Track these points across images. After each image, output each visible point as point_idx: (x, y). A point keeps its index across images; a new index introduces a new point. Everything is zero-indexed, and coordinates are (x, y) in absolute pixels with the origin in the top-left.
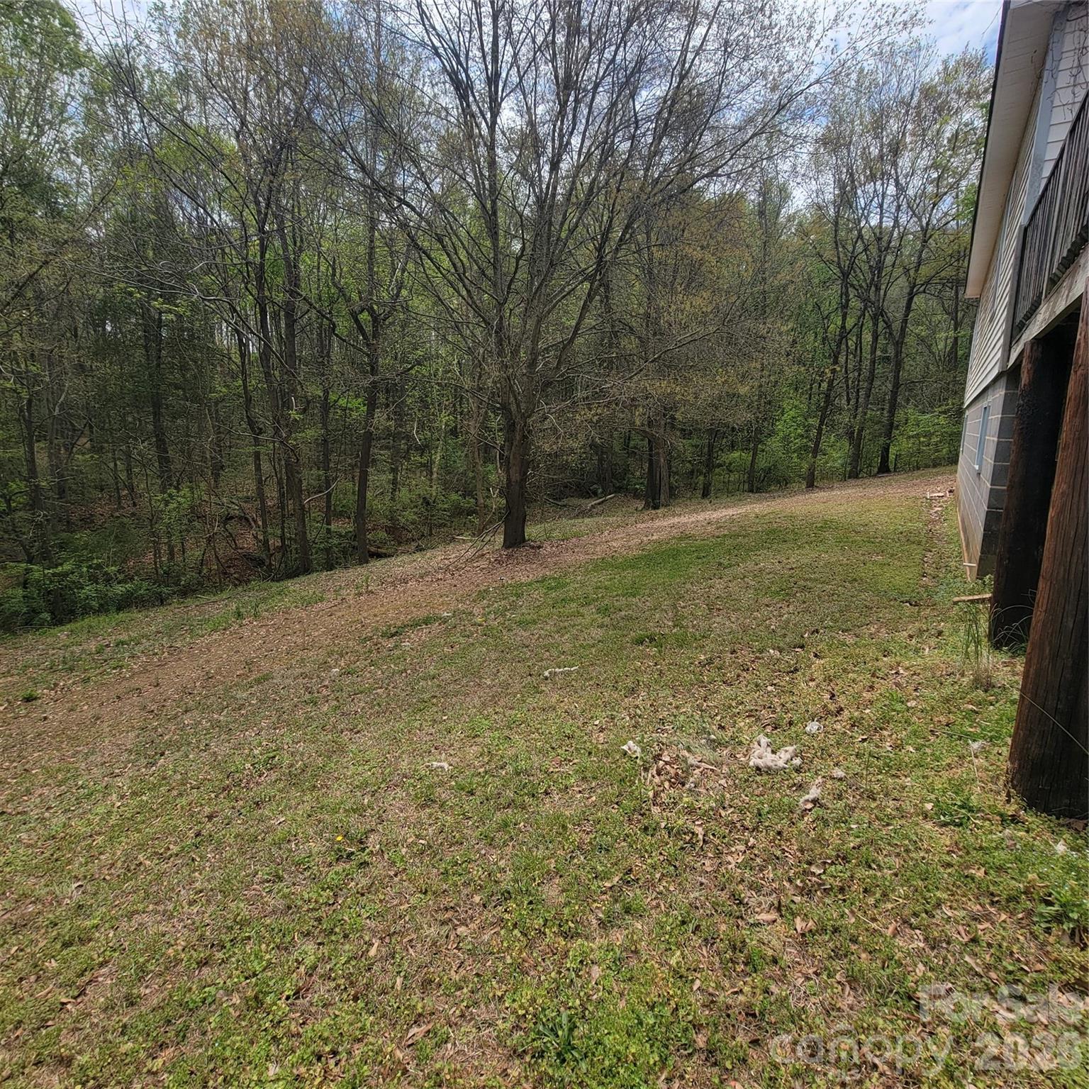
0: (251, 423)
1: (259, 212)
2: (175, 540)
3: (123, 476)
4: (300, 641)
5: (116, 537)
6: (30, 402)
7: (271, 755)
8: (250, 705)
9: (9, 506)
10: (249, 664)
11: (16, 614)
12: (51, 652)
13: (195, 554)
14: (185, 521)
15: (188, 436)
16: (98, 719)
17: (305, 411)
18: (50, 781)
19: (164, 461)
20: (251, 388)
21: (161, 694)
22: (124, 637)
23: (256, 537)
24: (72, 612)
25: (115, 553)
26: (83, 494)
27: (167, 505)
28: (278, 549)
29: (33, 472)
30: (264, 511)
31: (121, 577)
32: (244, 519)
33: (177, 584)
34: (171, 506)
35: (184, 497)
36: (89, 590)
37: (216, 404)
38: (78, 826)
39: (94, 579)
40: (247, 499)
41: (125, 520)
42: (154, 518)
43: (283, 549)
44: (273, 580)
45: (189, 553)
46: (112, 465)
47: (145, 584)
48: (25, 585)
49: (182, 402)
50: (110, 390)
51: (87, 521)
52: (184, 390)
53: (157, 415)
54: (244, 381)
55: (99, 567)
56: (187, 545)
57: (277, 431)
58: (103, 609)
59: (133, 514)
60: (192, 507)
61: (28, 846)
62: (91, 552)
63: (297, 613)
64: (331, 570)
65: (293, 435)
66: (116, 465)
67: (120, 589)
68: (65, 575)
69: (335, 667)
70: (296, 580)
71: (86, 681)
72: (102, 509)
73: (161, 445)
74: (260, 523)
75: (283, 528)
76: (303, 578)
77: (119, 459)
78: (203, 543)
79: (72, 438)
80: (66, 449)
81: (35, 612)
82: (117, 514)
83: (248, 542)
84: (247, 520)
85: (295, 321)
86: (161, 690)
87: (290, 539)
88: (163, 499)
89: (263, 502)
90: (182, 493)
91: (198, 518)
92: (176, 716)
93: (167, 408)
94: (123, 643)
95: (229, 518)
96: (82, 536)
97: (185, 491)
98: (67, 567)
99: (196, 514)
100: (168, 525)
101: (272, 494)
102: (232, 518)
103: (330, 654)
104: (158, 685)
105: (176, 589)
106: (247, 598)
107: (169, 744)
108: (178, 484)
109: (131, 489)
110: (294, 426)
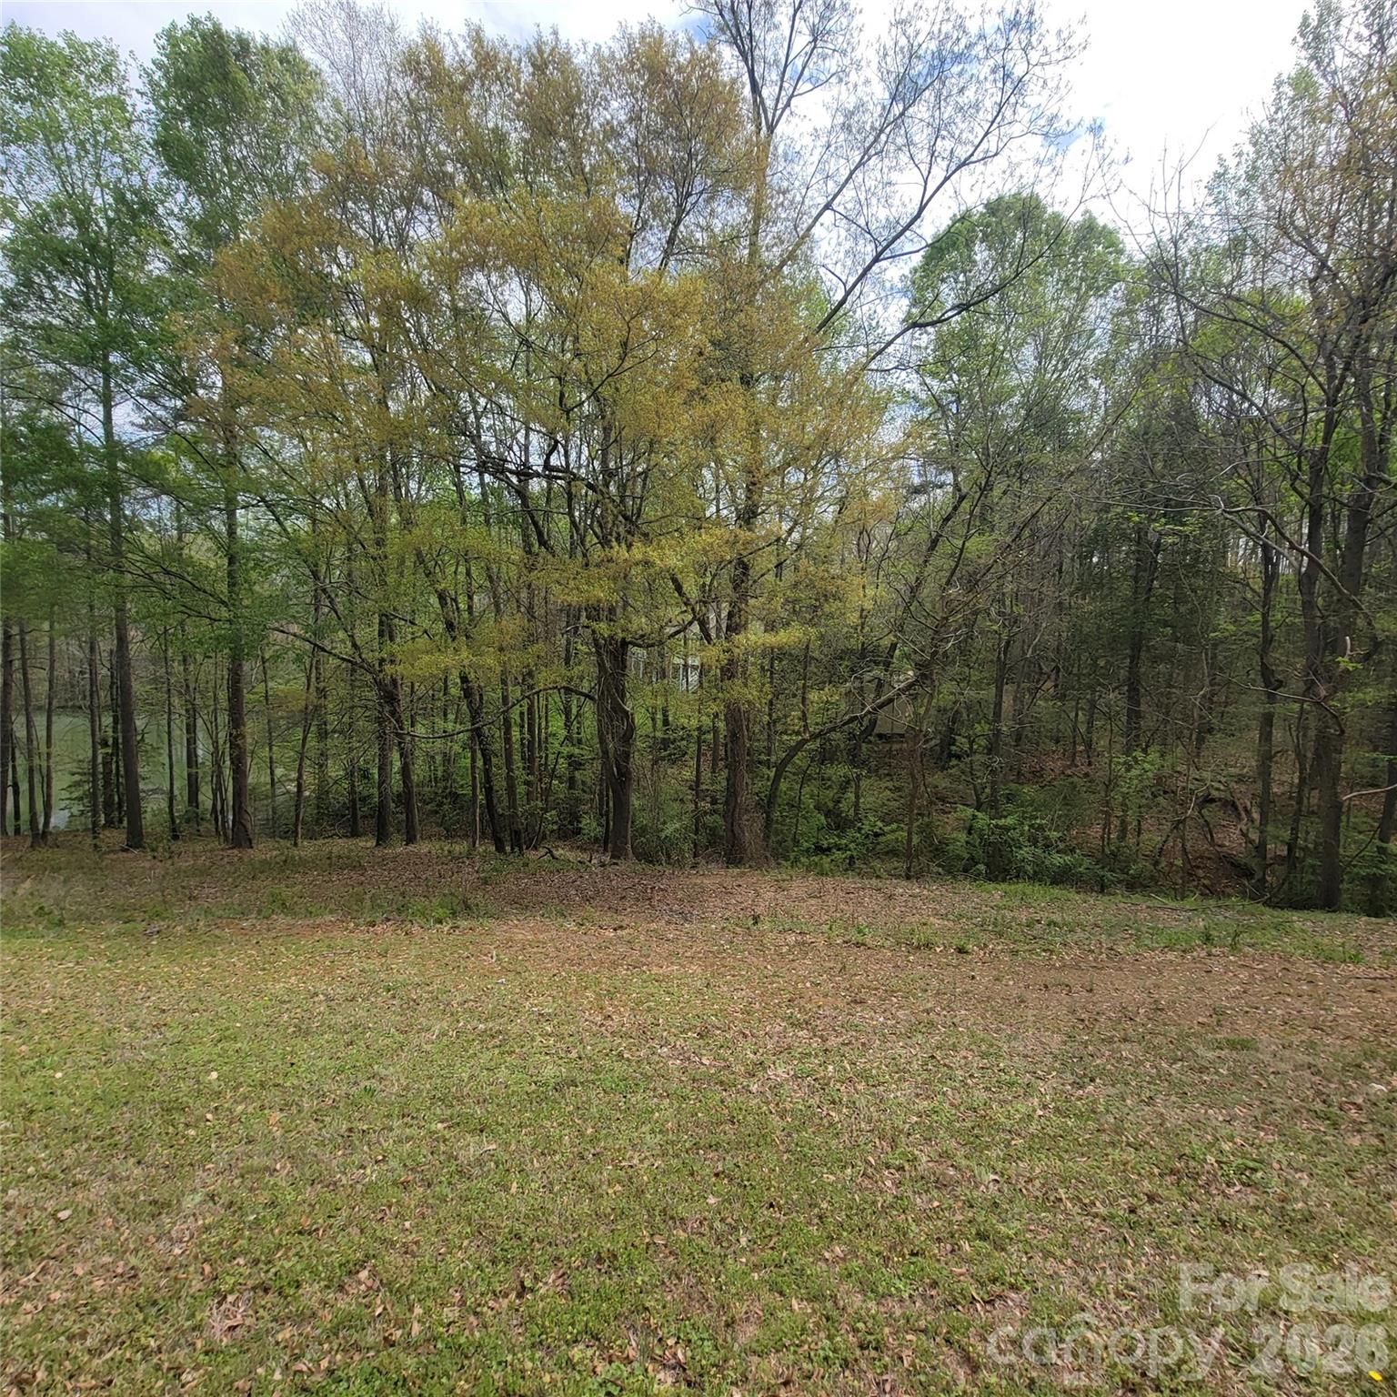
0: (1266, 672)
1: (1331, 378)
2: (1131, 818)
3: (1083, 728)
4: (1307, 1011)
5: (1065, 798)
6: (1008, 643)
7: (1251, 1164)
8: (1217, 1073)
9: (971, 748)
10: (1218, 1012)
11: (959, 858)
12: (984, 908)
13: (1153, 837)
14: (1148, 794)
15: (1170, 686)
16: (1022, 1001)
17: (1367, 657)
18: (973, 1047)
19: (1135, 715)
20: (1273, 624)
21: (1094, 1004)
22: (1057, 917)
23: (1244, 834)
24: (1007, 871)
25: (1060, 817)
26: (1038, 744)
27: (1128, 770)
28: (1279, 859)
29: (997, 714)
30: (1265, 801)
31: (1061, 846)
32: (1231, 805)
33: (1124, 871)
34: (1134, 772)
35: (1151, 762)
36: (1026, 852)
37: (1215, 646)
38: (998, 1112)
39: (1034, 841)
40: (1240, 779)
41: (1075, 779)
42: (1110, 784)
43: (1290, 860)
44: (1265, 904)
45: (1145, 836)
46: (1072, 715)
47: (1087, 861)
48: (970, 831)
49: (1169, 643)
50: (1086, 630)
51: (1037, 774)
52: (1172, 627)
53: (1134, 659)
54: (1265, 616)
55: (1041, 828)
56: (1144, 825)
57: (1310, 686)
58: (1036, 877)
59: (1087, 775)
60: (1159, 779)
61: (952, 1105)
62: (1036, 810)
63: (1304, 966)
64: (1377, 916)
65: (1339, 694)
66: (1077, 715)
67: (1058, 859)
68: (1007, 829)
69: (1378, 1081)
70: (1305, 914)
71: (1015, 953)
72: (1054, 765)
73: (1134, 695)
74: (1256, 816)
75: (1295, 830)
76: (1320, 916)
77: (1082, 709)
78: (1167, 827)
79: (1038, 682)
80: (1031, 694)
81: (973, 861)
82: (1069, 772)
83: (1232, 839)
84: (1234, 805)
85: (1370, 521)
86: (1094, 999)
87: (1305, 849)
88: (1125, 763)
89: (1267, 786)
90: (1149, 758)
91: (1165, 792)
92: (1110, 1041)
93: (1148, 650)
94: (1055, 924)
95: (1209, 800)
96: (1028, 790)
97: (1153, 755)
98: (1010, 821)
99: (1161, 787)
100: (1125, 796)
101: (1285, 777)
102: (1213, 801)
103: (1371, 1055)
104: (1091, 991)
105: (1122, 877)
106: (1221, 918)
107: (1102, 1072)
108: (1147, 746)
109: (1089, 745)
110: (1343, 681)
